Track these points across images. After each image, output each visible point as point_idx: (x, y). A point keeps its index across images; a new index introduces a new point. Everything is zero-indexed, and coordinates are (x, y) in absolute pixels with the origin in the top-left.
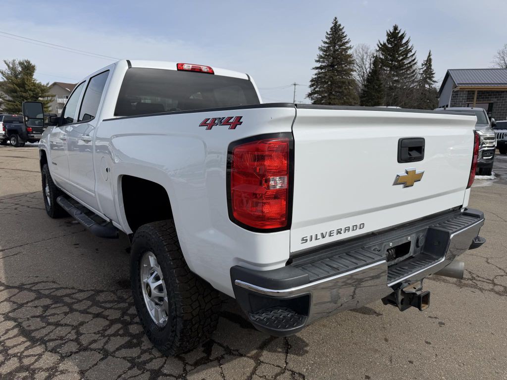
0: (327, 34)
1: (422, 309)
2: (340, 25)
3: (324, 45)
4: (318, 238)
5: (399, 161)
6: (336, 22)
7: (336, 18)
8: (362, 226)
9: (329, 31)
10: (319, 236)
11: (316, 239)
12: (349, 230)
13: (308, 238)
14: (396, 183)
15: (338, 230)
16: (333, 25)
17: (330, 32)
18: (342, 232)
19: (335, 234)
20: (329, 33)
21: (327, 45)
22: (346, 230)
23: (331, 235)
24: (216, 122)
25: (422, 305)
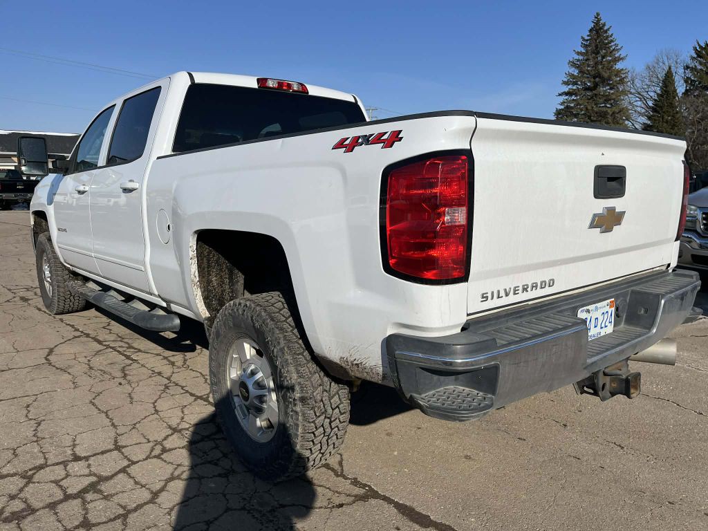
0: (584, 39)
1: (632, 396)
2: (604, 25)
3: (577, 57)
4: (500, 296)
5: (596, 197)
6: (599, 20)
7: (598, 14)
8: (552, 283)
9: (586, 34)
10: (502, 293)
11: (499, 297)
12: (536, 287)
13: (489, 295)
14: (592, 226)
15: (524, 286)
16: (592, 25)
17: (588, 36)
18: (529, 289)
19: (520, 291)
20: (587, 38)
21: (581, 58)
22: (533, 287)
23: (517, 292)
24: (360, 141)
25: (632, 391)
